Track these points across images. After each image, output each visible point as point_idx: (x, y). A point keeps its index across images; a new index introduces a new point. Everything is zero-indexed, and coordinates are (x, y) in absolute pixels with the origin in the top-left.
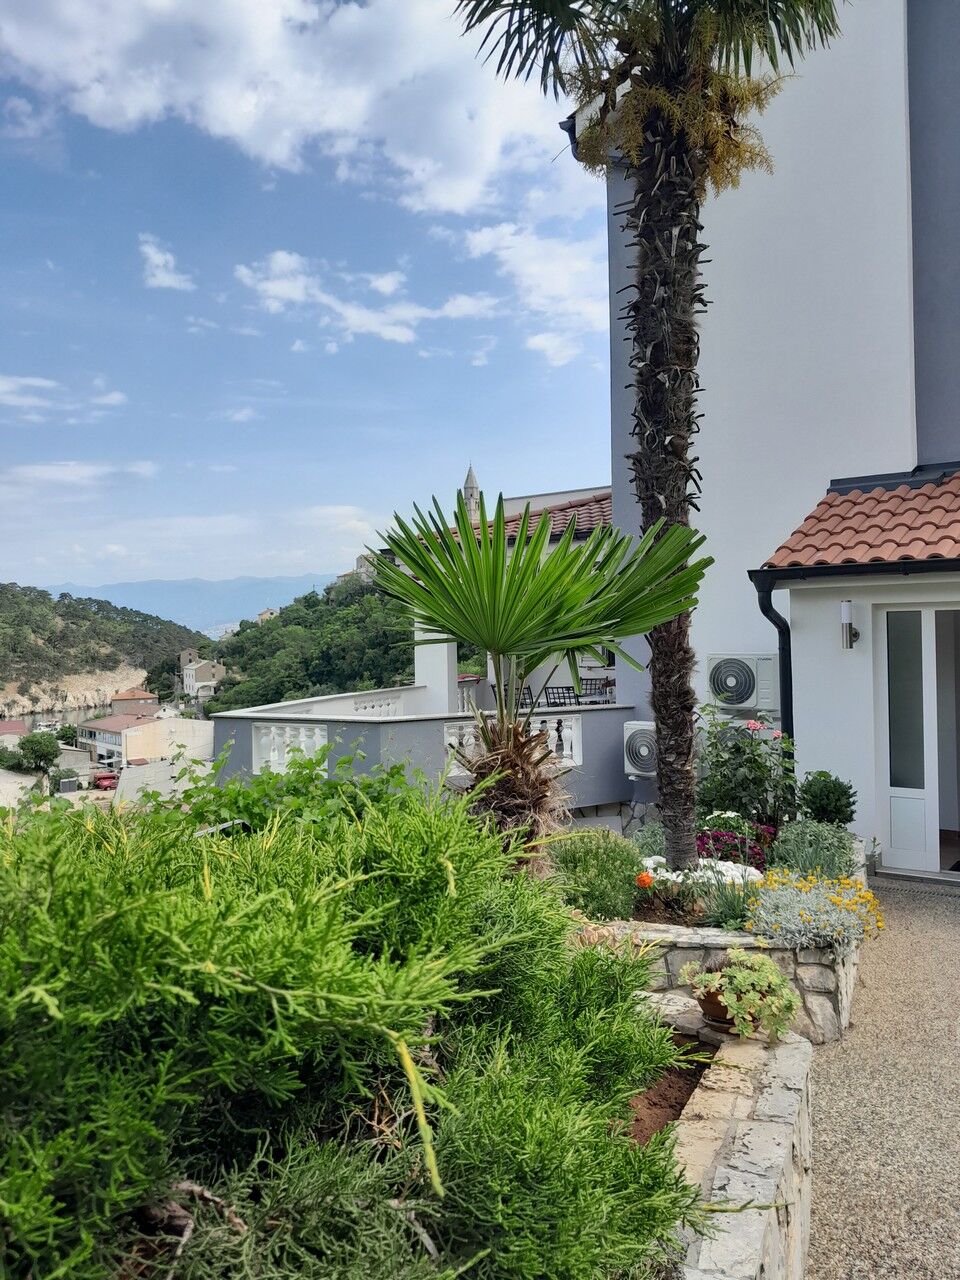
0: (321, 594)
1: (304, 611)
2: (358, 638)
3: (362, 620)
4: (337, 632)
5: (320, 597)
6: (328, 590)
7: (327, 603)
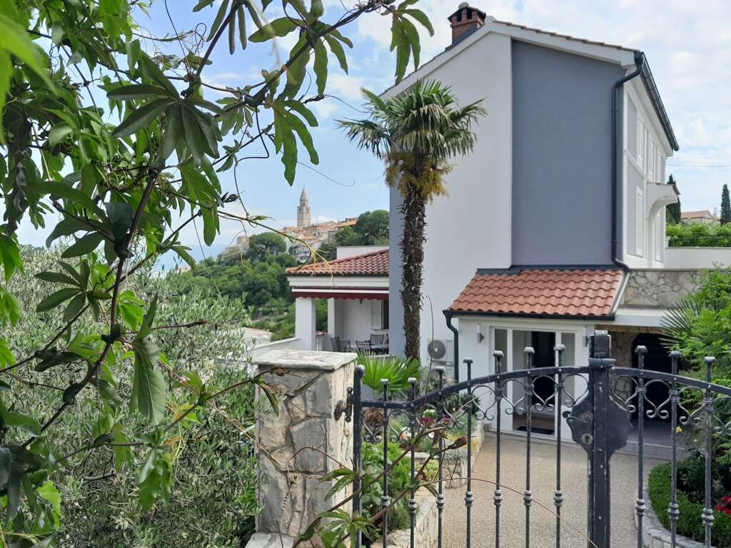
0: (215, 259)
1: (205, 268)
2: (238, 286)
3: (240, 274)
4: (225, 281)
5: (215, 260)
6: (220, 257)
7: (219, 263)
